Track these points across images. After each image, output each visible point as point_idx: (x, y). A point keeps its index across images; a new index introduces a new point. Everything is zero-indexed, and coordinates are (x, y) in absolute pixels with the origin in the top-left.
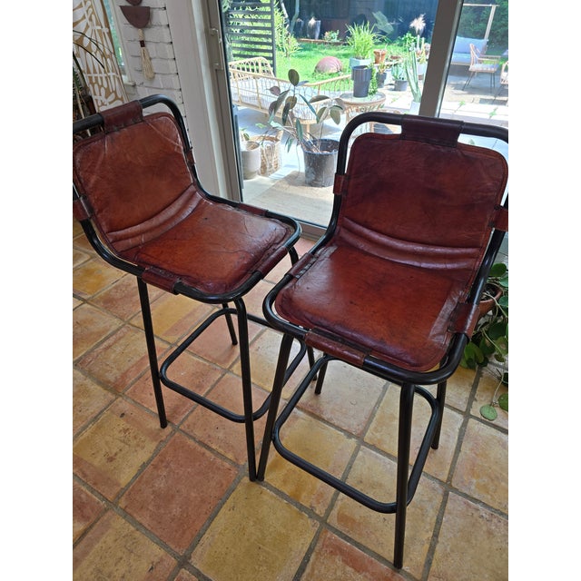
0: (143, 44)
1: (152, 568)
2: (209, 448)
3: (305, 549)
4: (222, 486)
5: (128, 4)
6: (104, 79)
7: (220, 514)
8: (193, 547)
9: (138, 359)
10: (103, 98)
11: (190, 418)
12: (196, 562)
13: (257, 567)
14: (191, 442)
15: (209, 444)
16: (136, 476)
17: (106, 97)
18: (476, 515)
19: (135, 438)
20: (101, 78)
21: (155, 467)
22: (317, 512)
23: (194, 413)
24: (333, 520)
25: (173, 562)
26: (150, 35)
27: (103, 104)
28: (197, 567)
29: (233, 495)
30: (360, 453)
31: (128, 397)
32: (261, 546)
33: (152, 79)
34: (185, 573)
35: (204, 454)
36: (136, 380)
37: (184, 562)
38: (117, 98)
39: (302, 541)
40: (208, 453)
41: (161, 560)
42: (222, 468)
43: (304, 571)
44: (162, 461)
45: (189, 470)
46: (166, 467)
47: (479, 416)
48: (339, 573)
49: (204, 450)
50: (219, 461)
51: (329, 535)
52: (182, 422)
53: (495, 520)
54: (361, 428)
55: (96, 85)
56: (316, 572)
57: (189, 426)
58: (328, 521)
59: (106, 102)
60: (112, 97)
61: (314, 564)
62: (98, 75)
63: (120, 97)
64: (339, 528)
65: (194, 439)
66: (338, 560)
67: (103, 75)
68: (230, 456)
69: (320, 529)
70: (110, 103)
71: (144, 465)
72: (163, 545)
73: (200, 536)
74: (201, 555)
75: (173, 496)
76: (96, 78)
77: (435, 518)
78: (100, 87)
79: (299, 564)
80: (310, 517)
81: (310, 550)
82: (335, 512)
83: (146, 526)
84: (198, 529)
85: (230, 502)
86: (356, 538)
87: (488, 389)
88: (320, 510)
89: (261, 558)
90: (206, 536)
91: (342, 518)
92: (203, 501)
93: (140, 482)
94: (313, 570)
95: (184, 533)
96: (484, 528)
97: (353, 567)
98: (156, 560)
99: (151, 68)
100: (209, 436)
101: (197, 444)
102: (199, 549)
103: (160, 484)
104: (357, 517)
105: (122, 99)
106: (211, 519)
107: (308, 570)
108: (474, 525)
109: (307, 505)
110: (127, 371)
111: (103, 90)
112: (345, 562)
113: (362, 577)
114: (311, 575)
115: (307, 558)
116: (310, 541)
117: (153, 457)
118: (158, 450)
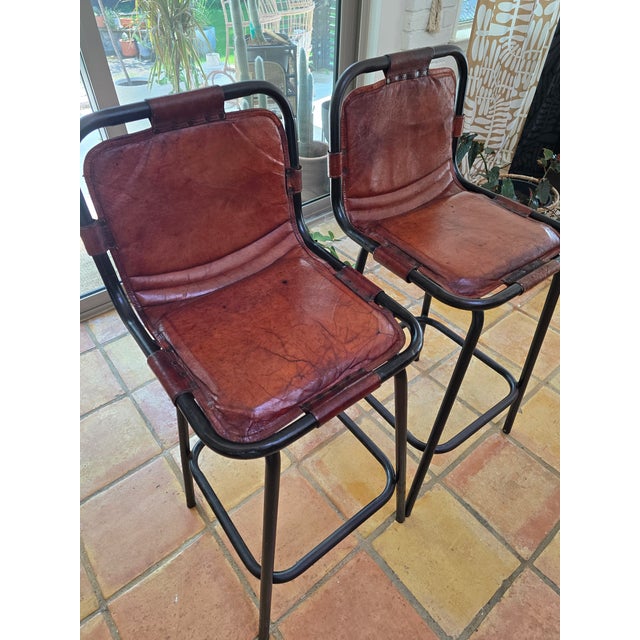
2: (320, 583)
3: (460, 505)
4: (375, 576)
7: (409, 586)
8: (440, 631)
12: (456, 630)
13: (470, 558)
14: (302, 609)
15: (319, 578)
24: (437, 470)
28: (462, 630)
29: (390, 564)
32: (451, 547)
35: (327, 591)
39: (451, 504)
40: (327, 585)
42: (352, 571)
43: (477, 513)
45: (343, 618)
48: (483, 483)
49: (320, 590)
50: (343, 572)
51: (449, 479)
56: (479, 502)
58: (437, 474)
61: (473, 503)
64: (444, 467)
65: (300, 601)
66: (472, 479)
69: (442, 484)
73: (430, 619)
74: (450, 621)
79: (471, 515)
81: (460, 500)
84: (421, 620)
85: (398, 571)
86: (455, 457)
90: (430, 610)
91: (436, 461)
92: (389, 606)
94: (477, 504)
97: (479, 470)
101: (310, 598)
102: (443, 624)
106: (413, 600)
107: (477, 509)
112: (474, 474)
113: (486, 466)
114: (482, 508)
115: (467, 506)
116: (452, 498)
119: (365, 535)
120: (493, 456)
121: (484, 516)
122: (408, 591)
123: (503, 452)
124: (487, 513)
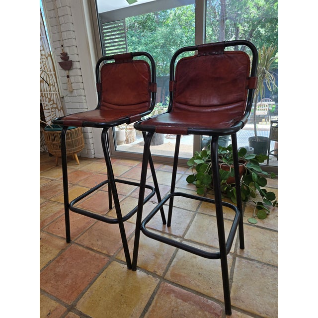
0: (68, 77)
1: (49, 314)
2: (92, 250)
3: (151, 293)
4: (99, 267)
5: (62, 61)
6: (49, 95)
7: (98, 279)
8: (78, 300)
9: (53, 214)
10: (47, 103)
11: (81, 237)
12: (80, 307)
13: (120, 306)
14: (80, 248)
15: (93, 248)
16: (45, 267)
17: (49, 102)
18: (253, 266)
19: (46, 249)
20: (47, 94)
21: (58, 262)
22: (158, 274)
23: (84, 235)
24: (168, 276)
25: (64, 309)
26: (71, 73)
27: (47, 106)
28: (80, 310)
29: (106, 270)
31: (44, 231)
32: (123, 294)
33: (72, 92)
34: (71, 314)
35: (88, 253)
36: (50, 223)
37: (71, 308)
38: (54, 103)
39: (149, 289)
40: (91, 252)
41: (56, 308)
42: (99, 258)
43: (150, 305)
44: (62, 258)
45: (79, 261)
46: (64, 261)
47: (248, 223)
48: (173, 303)
49: (89, 251)
50: (98, 255)
51: (165, 285)
52: (76, 239)
53: (265, 268)
54: (182, 233)
55: (44, 97)
56: (158, 304)
57: (80, 241)
58: (165, 278)
59: (49, 104)
60: (51, 103)
61: (156, 300)
62: (46, 93)
63: (55, 103)
64: (172, 280)
65: (83, 246)
66: (172, 296)
67: (48, 92)
68: (104, 252)
69: (160, 283)
70: (50, 105)
71: (50, 262)
72: (57, 300)
73: (83, 294)
74: (83, 303)
75: (67, 275)
76: (45, 94)
78: (46, 98)
79: (147, 302)
80: (154, 277)
81: (154, 293)
82: (169, 273)
83: (48, 292)
84: (82, 289)
85: (104, 274)
86: (183, 284)
87: (250, 212)
88: (160, 272)
89: (123, 301)
90: (87, 292)
91: (173, 275)
92: (86, 275)
93: (47, 269)
94: (156, 303)
95: (73, 293)
96: (260, 272)
97: (181, 299)
98: (53, 309)
99: (71, 87)
100: (92, 244)
101: (85, 249)
102: (82, 300)
103: (60, 270)
104: (183, 274)
105: (56, 104)
106: (91, 284)
107: (153, 304)
108: (253, 271)
109: (152, 271)
111: (47, 99)
112: (176, 297)
113: (187, 304)
114: (156, 306)
115: (152, 298)
116: (153, 289)
117: (56, 257)
118: (60, 254)
119: (117, 257)
120: (198, 307)
121: (150, 309)
122: (95, 281)
123: (206, 313)
124: (153, 311)
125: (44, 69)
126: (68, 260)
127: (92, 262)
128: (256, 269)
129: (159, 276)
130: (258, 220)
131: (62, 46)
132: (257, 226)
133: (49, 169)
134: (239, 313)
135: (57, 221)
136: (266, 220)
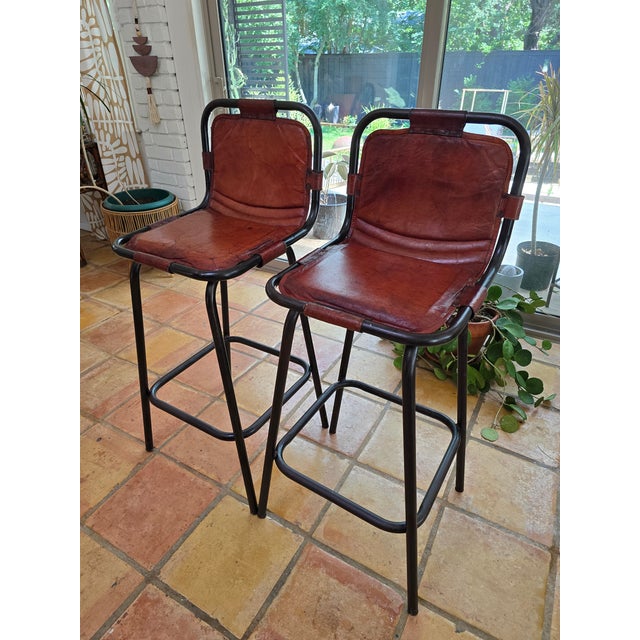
0: (150, 91)
1: (116, 584)
2: (189, 468)
3: (287, 562)
4: (201, 504)
5: (137, 55)
6: (110, 126)
7: (197, 530)
8: (163, 563)
9: (122, 388)
10: (108, 143)
11: (173, 441)
12: (165, 577)
13: (232, 581)
14: (171, 464)
15: (192, 466)
16: (108, 496)
17: (111, 143)
18: (472, 528)
19: (111, 460)
20: (107, 124)
21: (130, 487)
22: (302, 527)
23: (177, 437)
24: (319, 534)
25: (140, 577)
26: (156, 83)
27: (107, 150)
28: (165, 581)
29: (213, 512)
30: (353, 472)
31: (107, 423)
32: (239, 560)
33: (158, 124)
34: (151, 588)
35: (184, 474)
36: (118, 407)
37: (152, 577)
38: (121, 145)
39: (283, 555)
40: (189, 474)
41: (127, 575)
42: (202, 487)
43: (283, 583)
44: (138, 482)
45: (167, 490)
46: (141, 487)
47: (480, 437)
48: (321, 585)
49: (185, 471)
50: (200, 481)
51: (313, 549)
52: (163, 446)
53: (492, 533)
54: (355, 450)
55: (102, 131)
56: (297, 584)
57: (170, 449)
58: (314, 535)
59: (111, 147)
60: (117, 143)
61: (294, 577)
62: (104, 121)
63: (125, 143)
64: (325, 541)
65: (175, 461)
66: (322, 572)
67: (110, 121)
68: (212, 476)
69: (304, 544)
70: (115, 149)
71: (118, 486)
72: (129, 560)
73: (172, 552)
74: (172, 570)
75: (146, 515)
76: (102, 124)
77: (429, 531)
78: (105, 133)
79: (279, 577)
80: (294, 532)
81: (292, 564)
82: (321, 527)
83: (114, 543)
84: (171, 544)
85: (208, 519)
86: (343, 551)
87: (490, 414)
88: (306, 525)
89: (238, 572)
90: (179, 551)
91: (329, 532)
92: (178, 519)
93: (112, 501)
94: (293, 582)
95: (155, 549)
96: (481, 541)
97: (337, 579)
98: (121, 576)
99: (157, 114)
100: (191, 458)
101: (178, 466)
102: (169, 564)
103: (134, 504)
104: (345, 532)
105: (127, 146)
106: (186, 536)
107: (288, 583)
108: (470, 538)
109: (292, 521)
110: (109, 399)
111: (108, 137)
112: (329, 574)
113: (346, 588)
114: (291, 587)
115: (288, 571)
116: (292, 555)
117: (128, 478)
118: (134, 472)
119: (233, 488)
120: (364, 596)
121: (283, 591)
122: (192, 531)
123: (376, 607)
124: (287, 595)
125: (100, 69)
126: (149, 486)
127: (190, 495)
128: (477, 533)
129: (303, 532)
130: (500, 433)
131: (136, 20)
132: (496, 447)
133: (116, 282)
134: (431, 613)
135: (129, 404)
136: (515, 435)
